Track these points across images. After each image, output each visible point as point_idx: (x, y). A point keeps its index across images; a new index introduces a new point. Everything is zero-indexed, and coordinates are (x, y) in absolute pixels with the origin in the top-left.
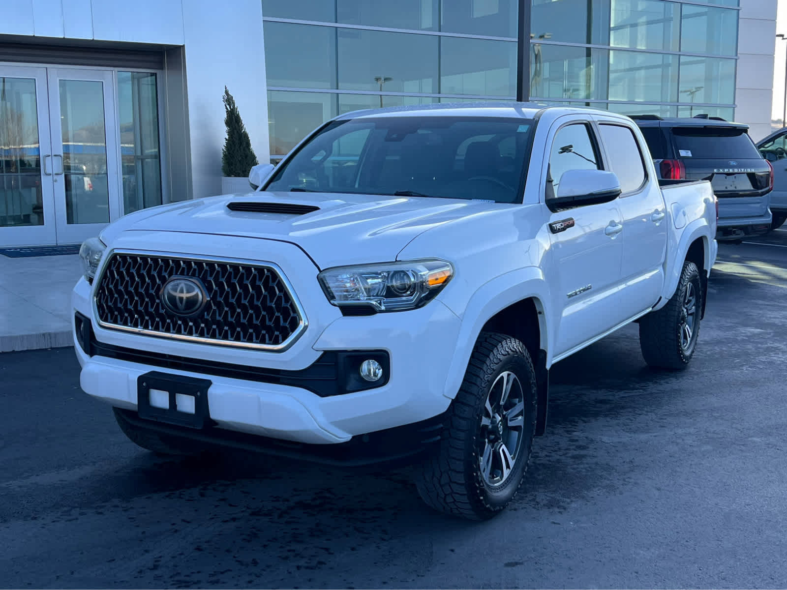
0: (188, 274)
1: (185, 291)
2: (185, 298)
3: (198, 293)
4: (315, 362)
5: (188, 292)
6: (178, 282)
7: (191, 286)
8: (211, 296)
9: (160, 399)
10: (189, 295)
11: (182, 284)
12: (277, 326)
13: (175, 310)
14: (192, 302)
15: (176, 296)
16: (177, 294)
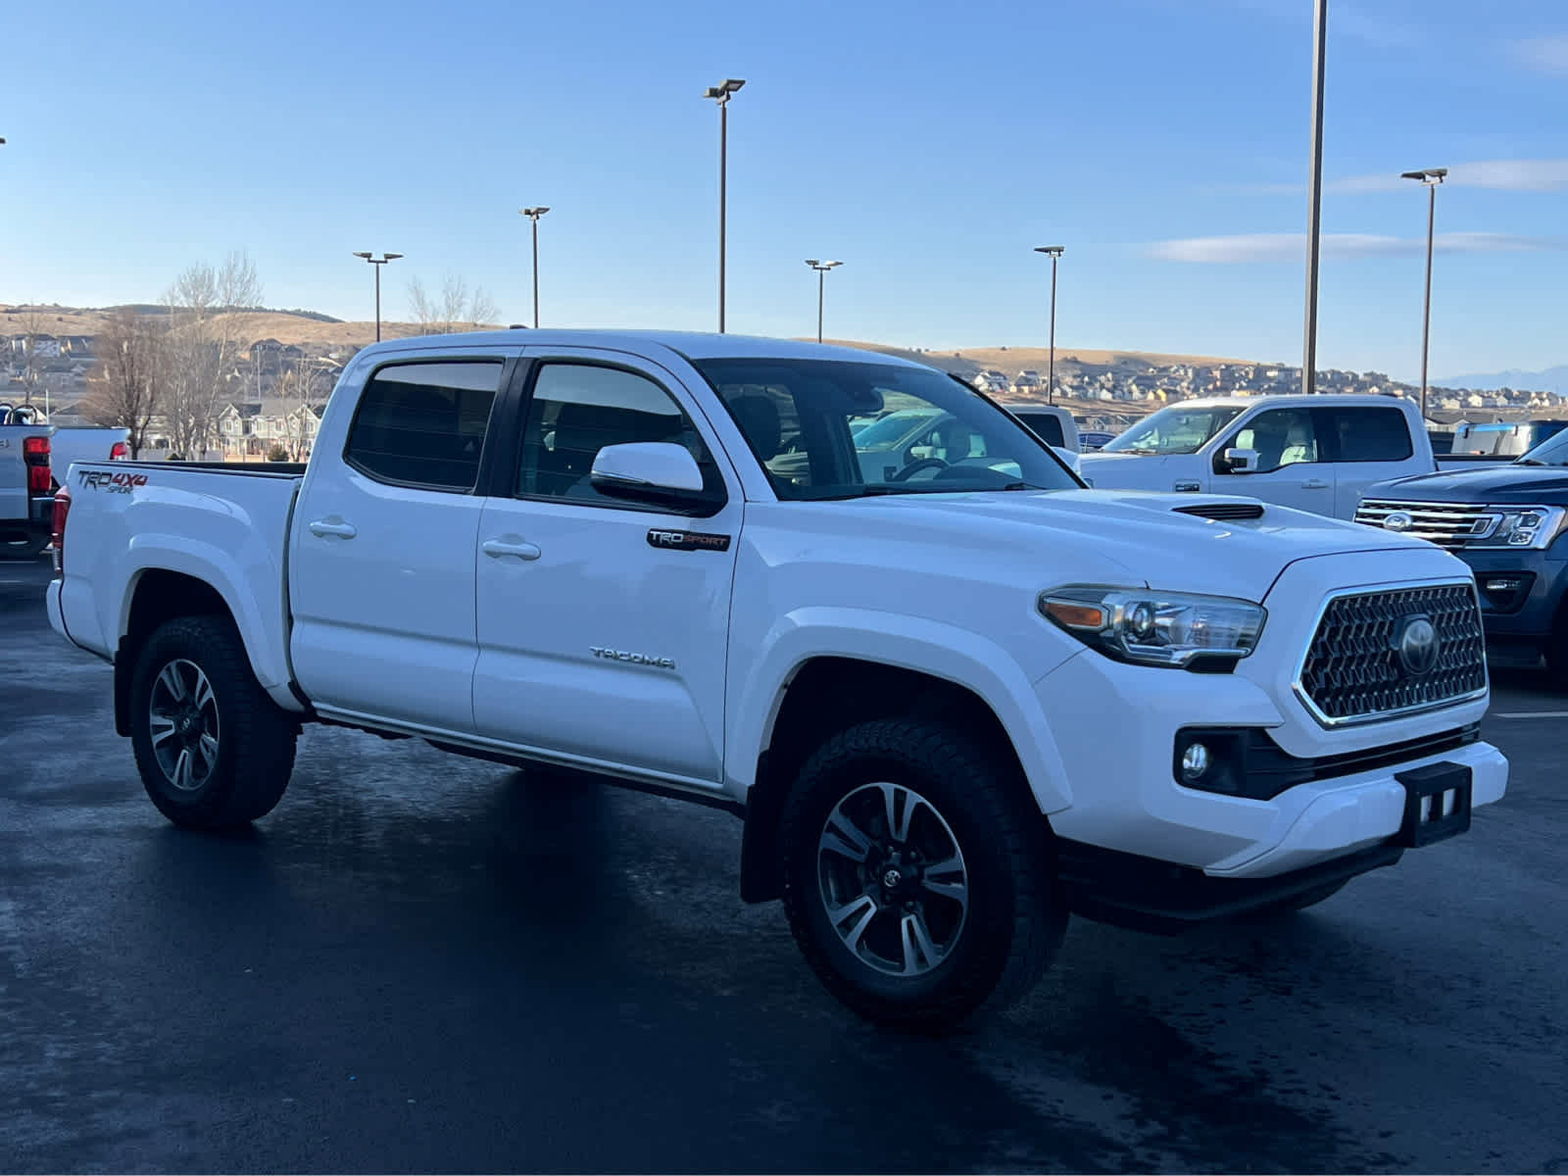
1: (1425, 637)
2: (1426, 646)
10: (1429, 640)
11: (1420, 627)
13: (1415, 668)
14: (1430, 650)
15: (1418, 647)
16: (1419, 643)
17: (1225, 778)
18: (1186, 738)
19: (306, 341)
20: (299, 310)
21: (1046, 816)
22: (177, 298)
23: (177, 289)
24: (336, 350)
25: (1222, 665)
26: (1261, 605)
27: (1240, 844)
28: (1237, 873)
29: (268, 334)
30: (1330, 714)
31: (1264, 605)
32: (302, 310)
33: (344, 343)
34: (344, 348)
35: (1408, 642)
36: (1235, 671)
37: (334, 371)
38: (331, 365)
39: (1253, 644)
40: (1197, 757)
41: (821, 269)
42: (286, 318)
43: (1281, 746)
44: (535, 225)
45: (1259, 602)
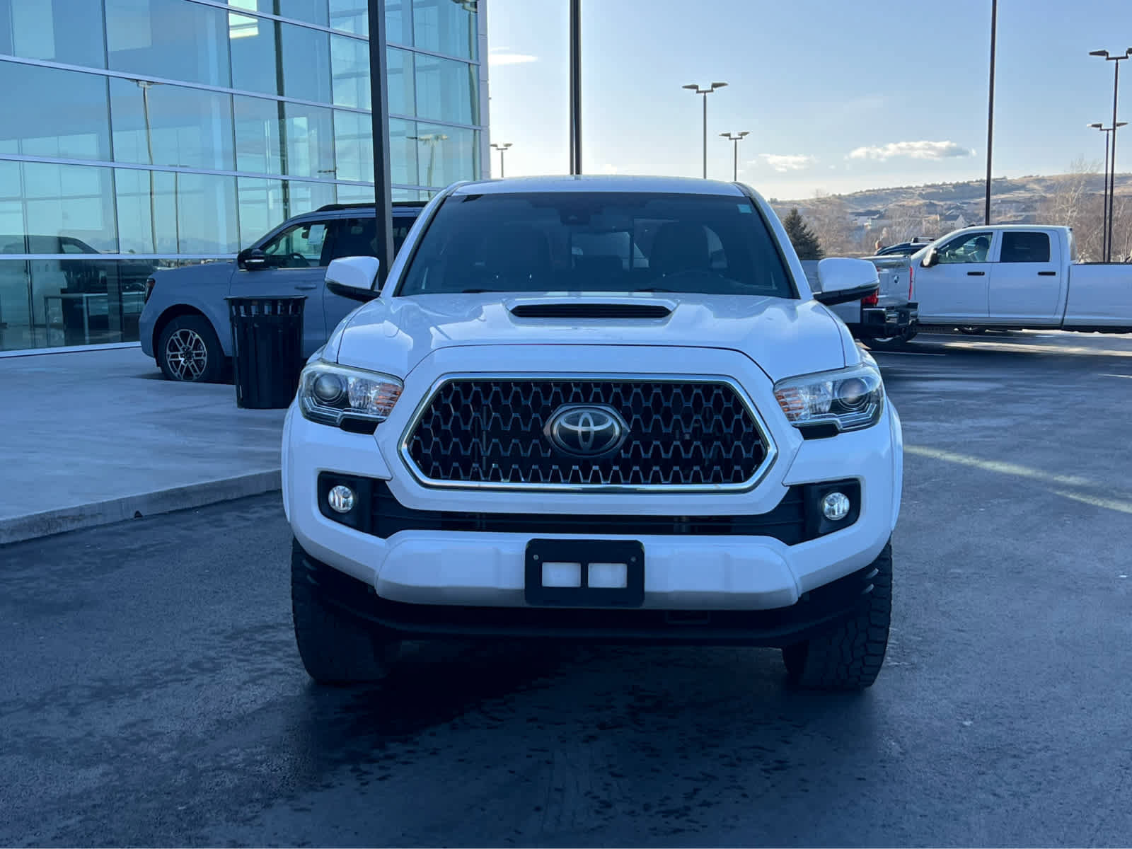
0: (587, 400)
1: (592, 423)
2: (592, 433)
3: (614, 425)
4: (783, 501)
5: (596, 424)
6: (579, 411)
7: (601, 416)
8: (631, 427)
9: (559, 575)
10: (599, 428)
11: (587, 414)
12: (738, 458)
13: (576, 451)
14: (603, 437)
15: (577, 432)
16: (580, 429)
18: (327, 481)
25: (367, 427)
26: (403, 381)
30: (434, 476)
35: (560, 424)
36: (375, 433)
39: (388, 413)
40: (340, 498)
43: (395, 496)
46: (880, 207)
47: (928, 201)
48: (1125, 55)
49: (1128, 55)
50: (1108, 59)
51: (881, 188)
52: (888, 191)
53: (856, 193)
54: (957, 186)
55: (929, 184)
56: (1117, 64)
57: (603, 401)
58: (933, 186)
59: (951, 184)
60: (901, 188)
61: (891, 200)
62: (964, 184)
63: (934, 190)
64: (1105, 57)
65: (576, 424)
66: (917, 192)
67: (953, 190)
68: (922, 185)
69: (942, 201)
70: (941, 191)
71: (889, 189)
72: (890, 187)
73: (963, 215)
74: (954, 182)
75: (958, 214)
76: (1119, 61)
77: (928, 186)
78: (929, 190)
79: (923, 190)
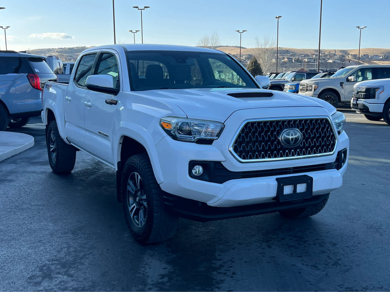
0: (290, 127)
1: (294, 135)
2: (294, 138)
3: (299, 134)
4: (336, 157)
6: (290, 131)
7: (296, 132)
10: (296, 136)
11: (292, 132)
12: (330, 144)
13: (288, 145)
14: (296, 139)
15: (289, 138)
16: (290, 137)
17: (206, 177)
18: (192, 164)
19: (238, 53)
20: (236, 46)
21: (159, 184)
22: (201, 44)
23: (200, 42)
24: (244, 56)
25: (209, 142)
26: (223, 124)
27: (212, 197)
28: (213, 205)
29: (229, 52)
30: (244, 158)
31: (224, 124)
32: (237, 46)
33: (246, 54)
34: (246, 55)
35: (284, 136)
36: (213, 144)
37: (244, 61)
38: (243, 59)
39: (219, 136)
40: (198, 169)
41: (361, 29)
42: (232, 48)
43: (226, 167)
44: (278, 21)
45: (223, 123)
46: (43, 55)
47: (60, 54)
48: (143, 8)
49: (145, 9)
50: (139, 9)
51: (43, 48)
52: (45, 50)
53: (34, 50)
54: (69, 49)
55: (60, 48)
56: (141, 11)
57: (294, 127)
58: (61, 48)
59: (67, 48)
60: (50, 49)
61: (47, 53)
62: (71, 48)
63: (62, 50)
64: (138, 9)
65: (289, 135)
66: (56, 50)
67: (68, 50)
68: (57, 48)
69: (65, 54)
70: (64, 50)
71: (45, 49)
72: (46, 48)
73: (73, 59)
74: (68, 47)
75: (71, 58)
76: (142, 10)
77: (59, 48)
78: (60, 50)
79: (58, 50)
